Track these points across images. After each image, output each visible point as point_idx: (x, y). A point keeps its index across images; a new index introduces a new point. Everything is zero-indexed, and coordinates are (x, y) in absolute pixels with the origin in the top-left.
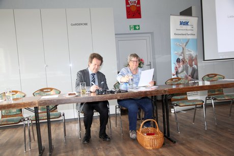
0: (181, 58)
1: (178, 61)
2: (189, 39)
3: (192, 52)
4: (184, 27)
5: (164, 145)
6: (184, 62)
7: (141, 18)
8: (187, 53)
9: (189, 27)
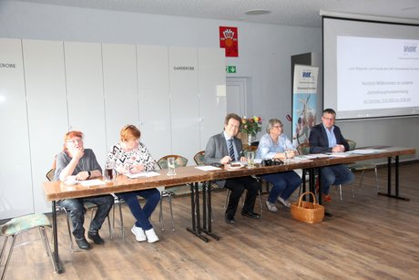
0: (302, 117)
1: (299, 121)
2: (310, 95)
3: (312, 110)
4: (307, 79)
5: (324, 220)
6: (304, 123)
7: (237, 56)
8: (308, 111)
9: (310, 80)
